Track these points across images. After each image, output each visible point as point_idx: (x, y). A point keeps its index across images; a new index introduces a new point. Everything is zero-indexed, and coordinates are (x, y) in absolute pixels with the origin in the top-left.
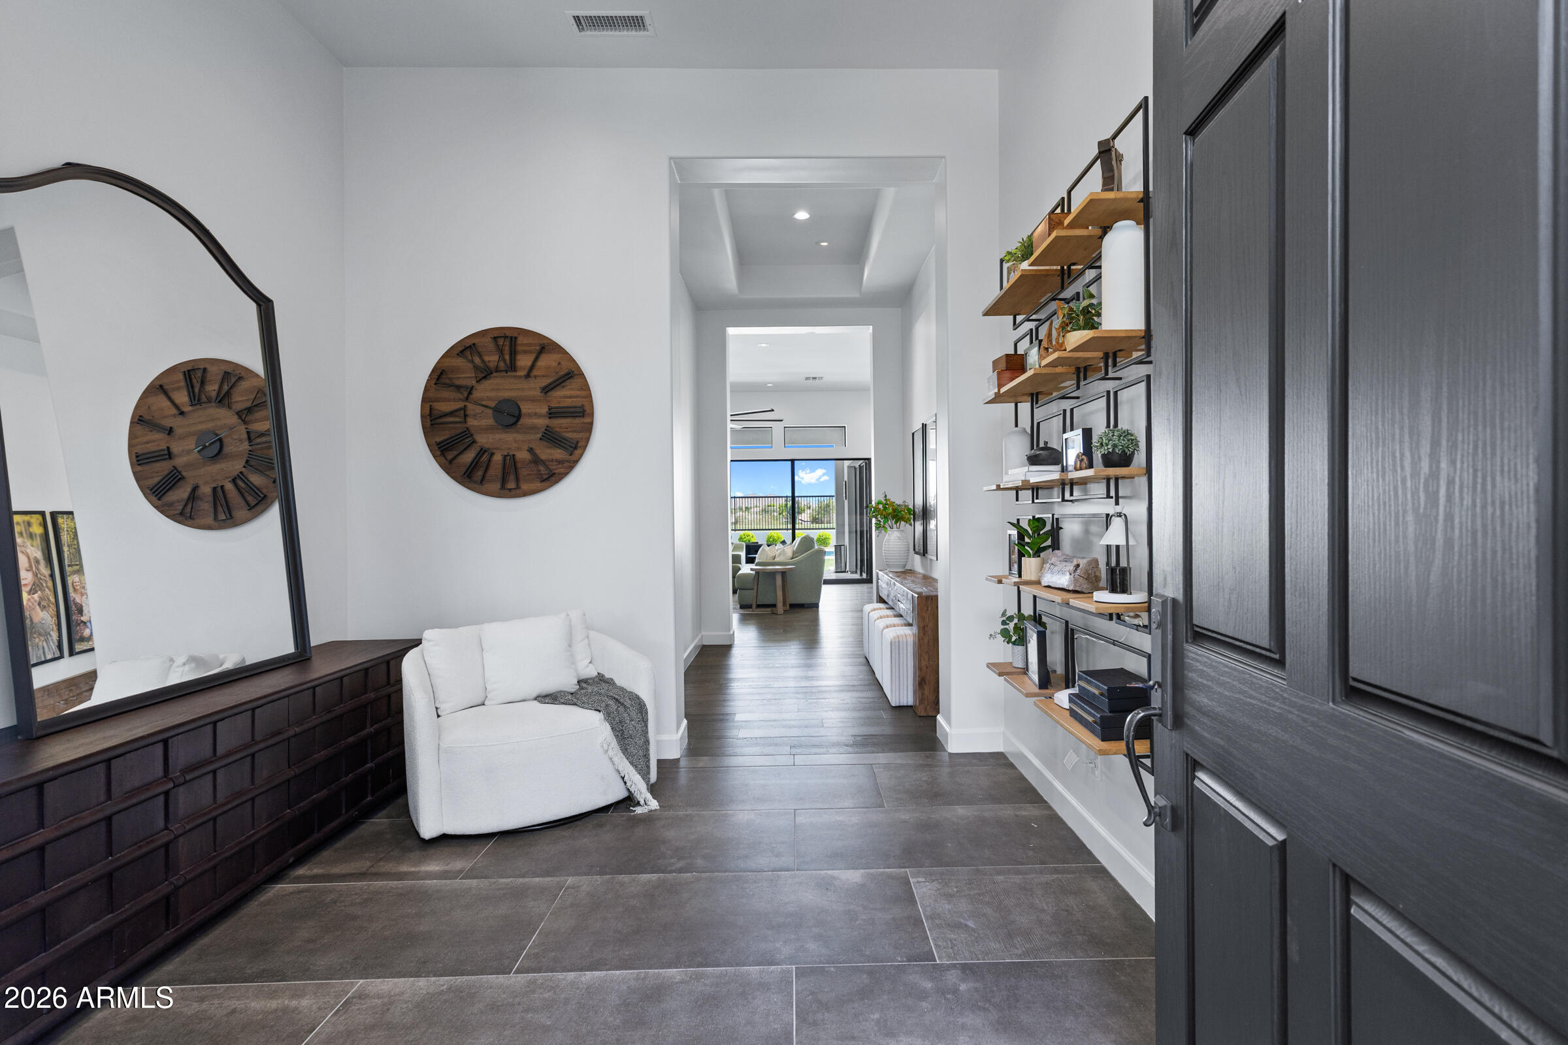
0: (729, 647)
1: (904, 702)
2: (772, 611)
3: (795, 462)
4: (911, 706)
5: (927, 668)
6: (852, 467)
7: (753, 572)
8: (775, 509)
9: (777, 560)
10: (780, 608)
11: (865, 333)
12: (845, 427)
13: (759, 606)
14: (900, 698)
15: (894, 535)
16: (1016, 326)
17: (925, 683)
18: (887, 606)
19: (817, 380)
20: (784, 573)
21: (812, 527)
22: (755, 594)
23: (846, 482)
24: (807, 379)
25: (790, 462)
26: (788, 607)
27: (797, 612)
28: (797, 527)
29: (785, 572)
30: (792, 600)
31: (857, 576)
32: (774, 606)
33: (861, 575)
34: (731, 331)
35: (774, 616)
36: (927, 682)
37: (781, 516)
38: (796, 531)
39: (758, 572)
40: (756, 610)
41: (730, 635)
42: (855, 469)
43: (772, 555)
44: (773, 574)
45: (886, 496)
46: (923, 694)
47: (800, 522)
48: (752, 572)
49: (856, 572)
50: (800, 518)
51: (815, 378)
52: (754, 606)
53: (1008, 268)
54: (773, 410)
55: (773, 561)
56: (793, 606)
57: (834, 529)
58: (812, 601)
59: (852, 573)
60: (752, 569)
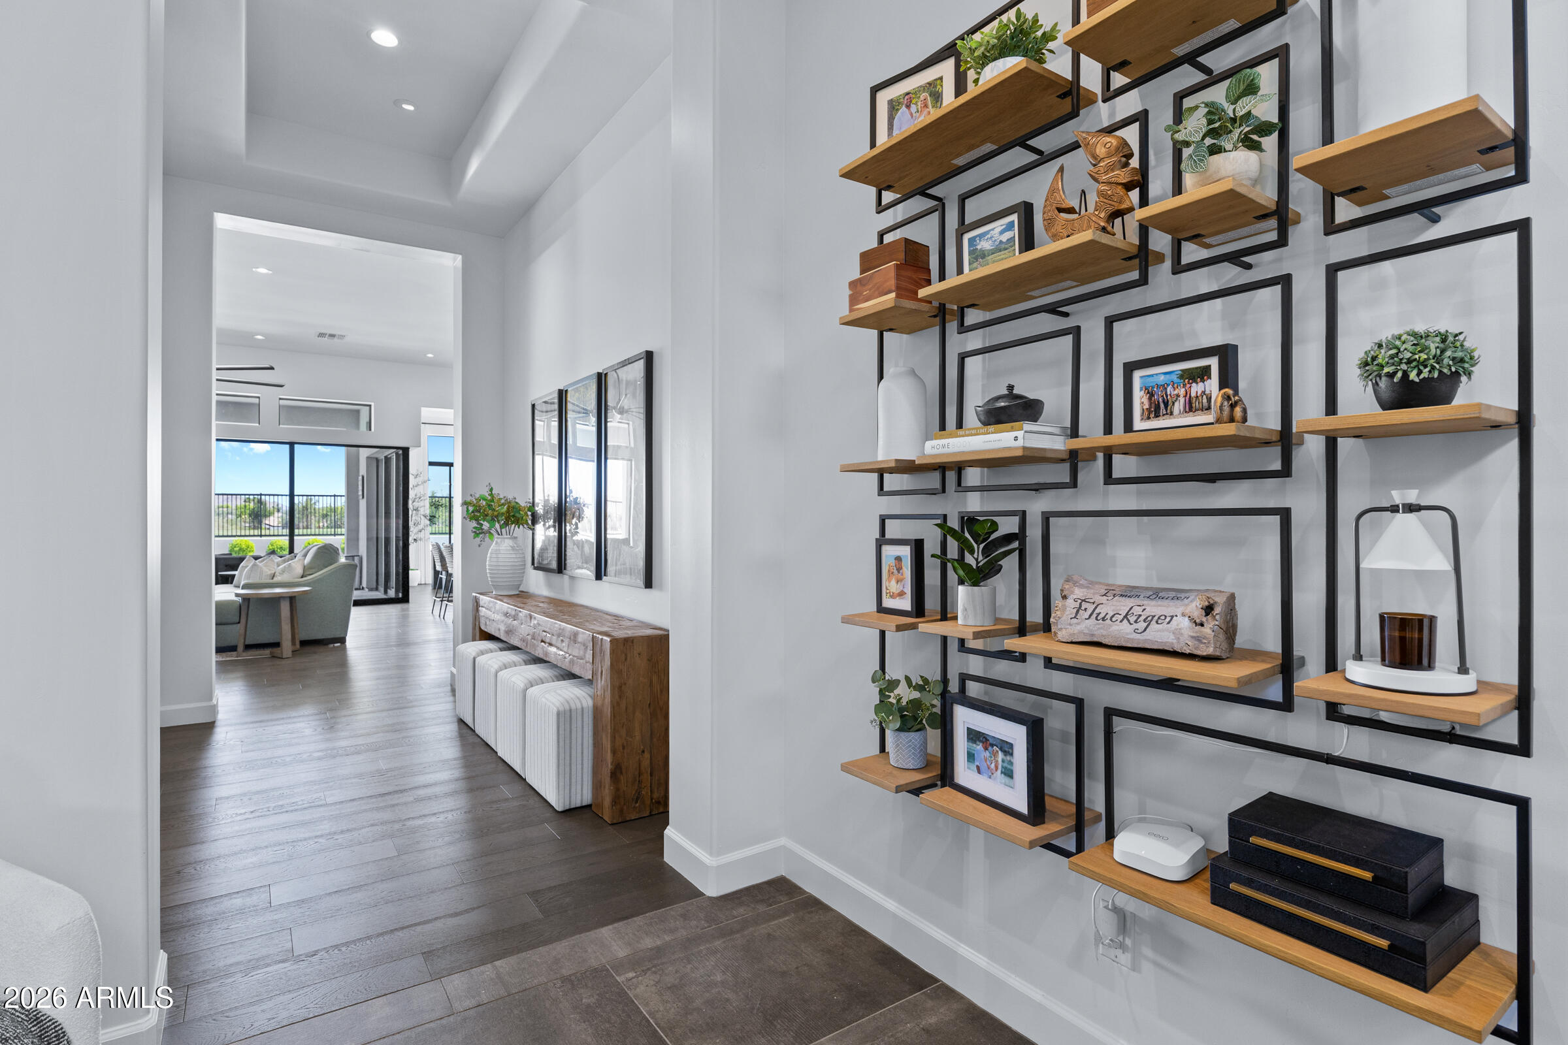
0: (208, 727)
1: (577, 802)
2: (271, 653)
3: (296, 446)
4: (589, 806)
5: (624, 748)
6: (374, 458)
7: (239, 599)
8: (230, 511)
9: (278, 579)
10: (287, 647)
11: (451, 262)
12: (370, 406)
13: (248, 647)
14: (570, 797)
15: (506, 545)
16: (880, 208)
17: (621, 773)
18: (501, 645)
19: (335, 340)
20: (292, 599)
21: (317, 533)
22: (242, 631)
23: (363, 477)
24: (321, 335)
25: (287, 447)
26: (298, 645)
27: (315, 653)
28: (296, 532)
29: (295, 597)
30: (304, 635)
31: (379, 595)
32: (277, 645)
33: (386, 592)
34: (223, 221)
35: (277, 662)
36: (624, 771)
37: (239, 518)
38: (295, 538)
39: (246, 599)
40: (244, 654)
41: (211, 706)
42: (377, 460)
43: (269, 573)
44: (275, 600)
45: (491, 490)
46: (617, 790)
47: (267, 527)
48: (236, 599)
49: (377, 589)
50: (267, 522)
51: (332, 336)
52: (241, 648)
53: (891, 102)
54: (272, 368)
55: (271, 581)
56: (304, 643)
57: (344, 535)
58: (338, 635)
59: (371, 590)
60: (237, 595)
